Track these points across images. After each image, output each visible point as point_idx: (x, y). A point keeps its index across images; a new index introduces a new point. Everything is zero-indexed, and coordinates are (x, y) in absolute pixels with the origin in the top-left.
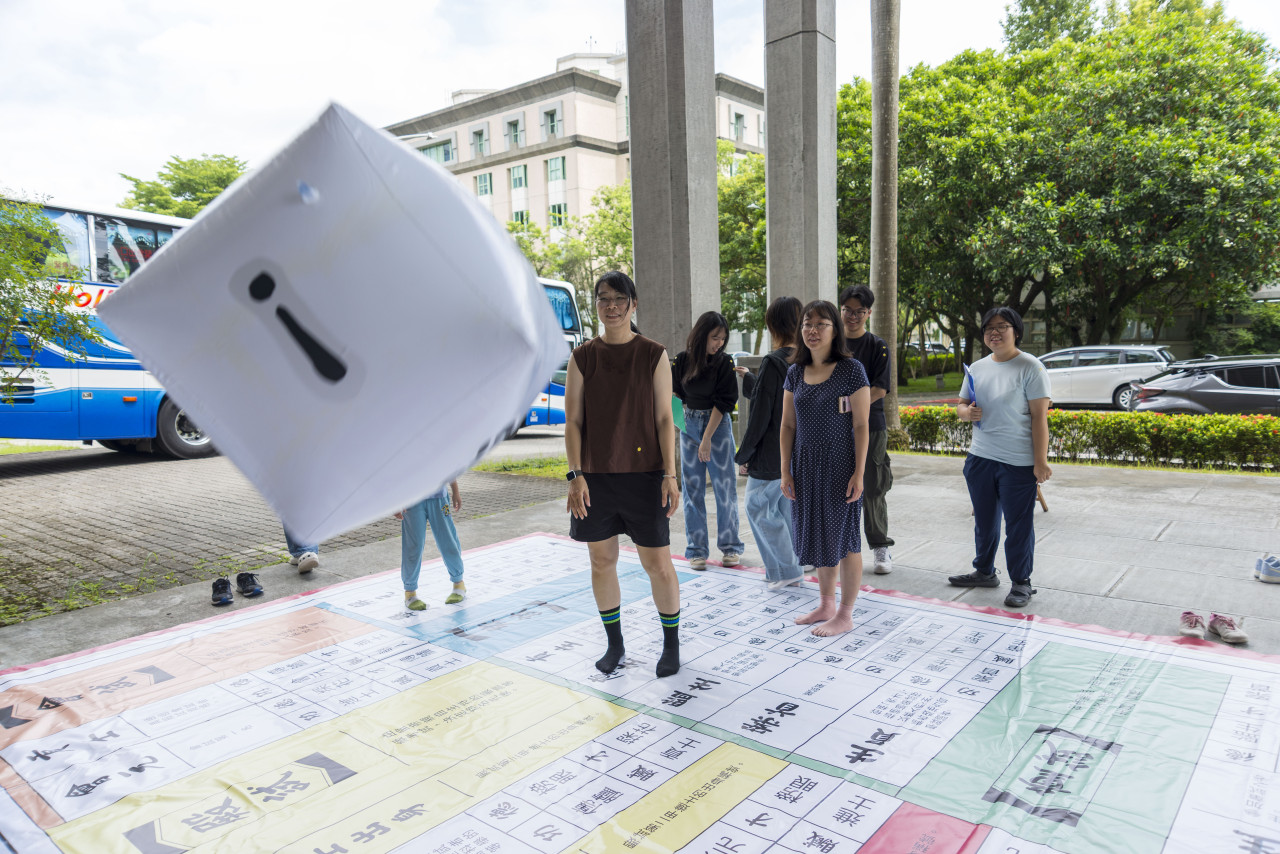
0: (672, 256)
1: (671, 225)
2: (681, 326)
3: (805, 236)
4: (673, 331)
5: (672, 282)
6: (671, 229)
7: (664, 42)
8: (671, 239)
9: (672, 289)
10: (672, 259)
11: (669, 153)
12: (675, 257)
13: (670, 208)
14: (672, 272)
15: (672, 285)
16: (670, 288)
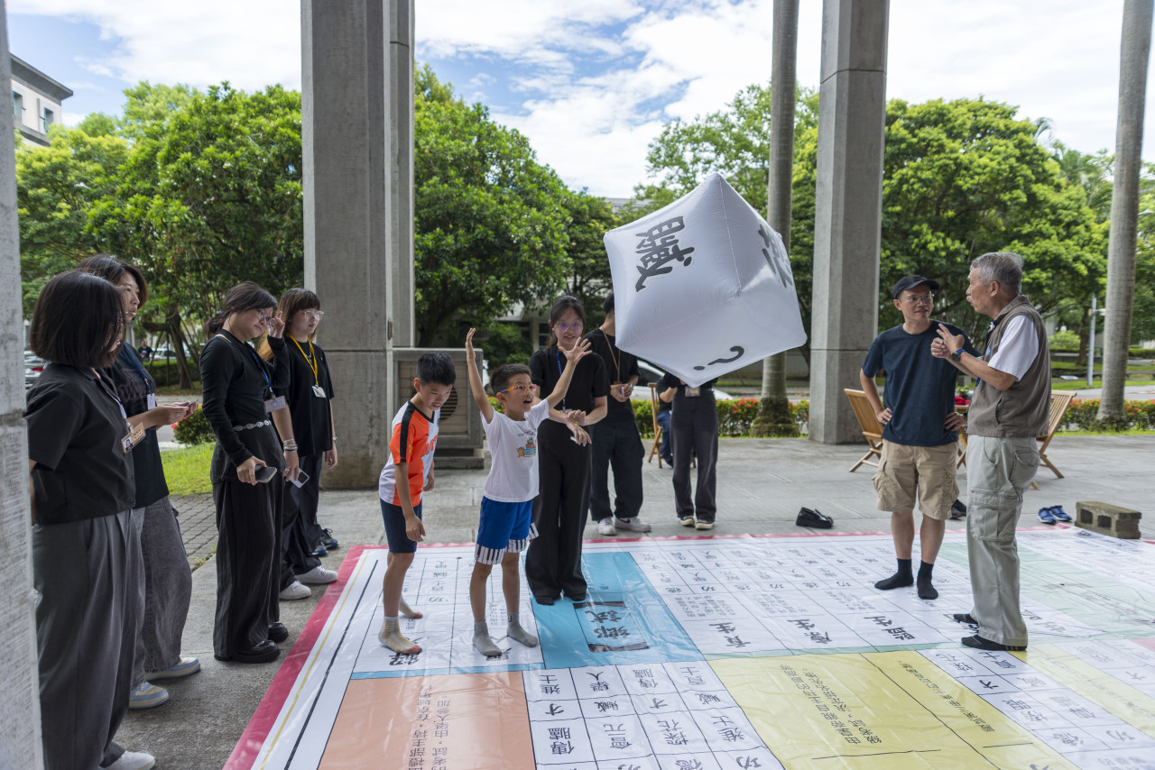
0: (369, 240)
1: (368, 207)
2: (376, 315)
3: (400, 236)
4: (369, 320)
5: (368, 268)
6: (368, 212)
7: (365, 15)
8: (368, 223)
9: (368, 276)
10: (368, 243)
11: (367, 132)
12: (372, 242)
13: (368, 190)
14: (369, 258)
15: (368, 271)
16: (365, 274)
